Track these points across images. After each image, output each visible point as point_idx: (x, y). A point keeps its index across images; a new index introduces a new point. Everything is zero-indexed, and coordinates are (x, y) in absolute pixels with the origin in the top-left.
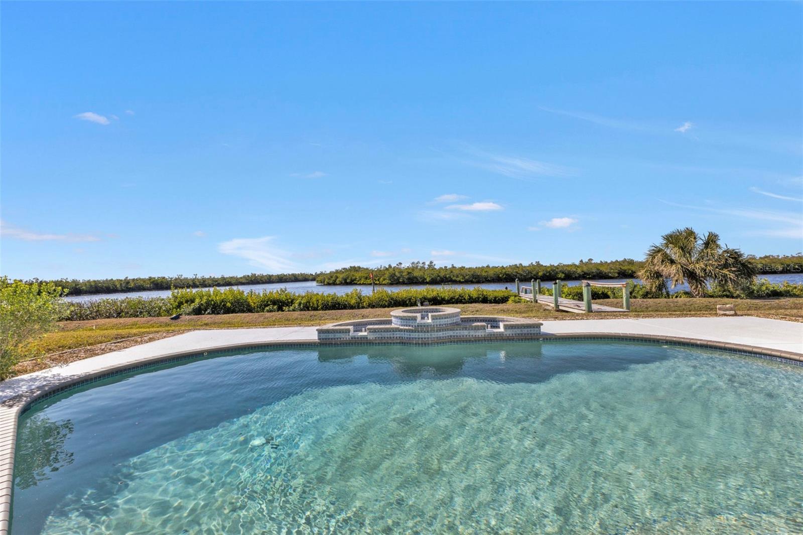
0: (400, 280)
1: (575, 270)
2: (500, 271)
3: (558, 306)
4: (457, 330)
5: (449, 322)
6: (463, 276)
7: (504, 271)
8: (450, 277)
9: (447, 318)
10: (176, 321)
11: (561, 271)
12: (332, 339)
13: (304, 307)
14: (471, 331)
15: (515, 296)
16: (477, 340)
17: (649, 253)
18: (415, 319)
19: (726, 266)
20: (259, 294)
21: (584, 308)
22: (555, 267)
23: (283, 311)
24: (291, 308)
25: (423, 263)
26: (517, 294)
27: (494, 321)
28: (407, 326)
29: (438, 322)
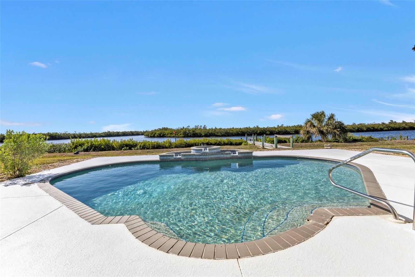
0: (189, 135)
1: (275, 130)
2: (239, 130)
3: (264, 146)
4: (219, 155)
5: (216, 152)
6: (221, 133)
7: (241, 130)
8: (214, 133)
9: (215, 150)
10: (77, 155)
11: (268, 131)
12: (166, 159)
13: (142, 148)
14: (225, 155)
15: (245, 142)
16: (227, 159)
17: (305, 122)
18: (201, 150)
19: (336, 128)
20: (118, 141)
21: (274, 147)
22: (265, 128)
23: (132, 150)
24: (136, 148)
25: (200, 126)
26: (246, 141)
27: (234, 151)
28: (198, 153)
29: (211, 151)
